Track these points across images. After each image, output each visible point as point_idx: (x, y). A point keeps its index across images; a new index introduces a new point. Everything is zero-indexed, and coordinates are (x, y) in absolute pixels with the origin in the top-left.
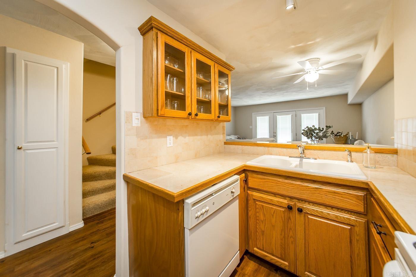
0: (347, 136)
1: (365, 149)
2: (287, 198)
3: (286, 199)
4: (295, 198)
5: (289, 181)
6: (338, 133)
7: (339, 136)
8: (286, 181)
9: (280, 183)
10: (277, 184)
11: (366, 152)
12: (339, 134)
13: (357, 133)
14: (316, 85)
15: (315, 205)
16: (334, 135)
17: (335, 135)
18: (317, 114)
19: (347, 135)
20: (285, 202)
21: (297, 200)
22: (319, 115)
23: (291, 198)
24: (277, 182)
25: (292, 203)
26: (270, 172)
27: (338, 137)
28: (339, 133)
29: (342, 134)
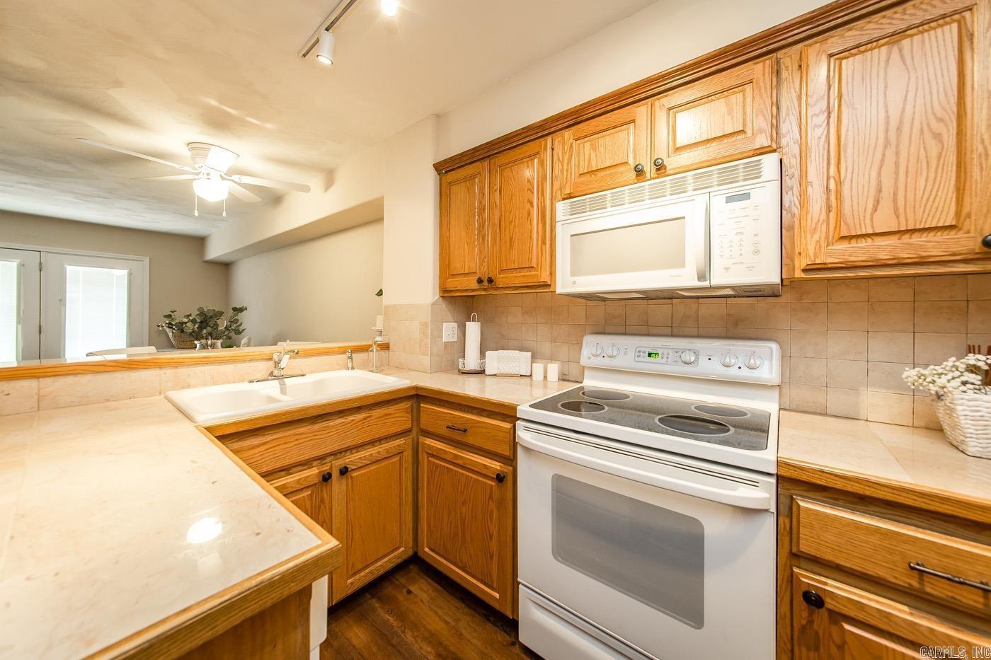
1: (371, 346)
2: (315, 463)
3: (313, 467)
4: (326, 456)
5: (320, 424)
8: (316, 427)
9: (304, 436)
10: (299, 442)
11: (372, 351)
14: (224, 212)
15: (360, 449)
20: (313, 472)
21: (332, 457)
23: (321, 458)
24: (297, 437)
25: (326, 468)
26: (284, 421)
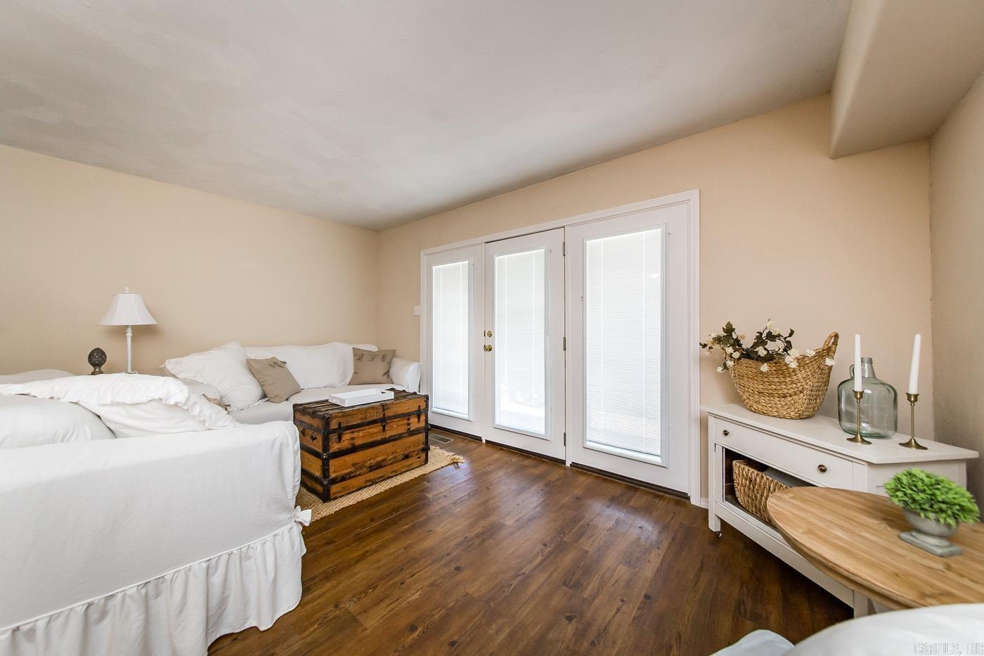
0: (829, 362)
6: (760, 341)
7: (769, 358)
12: (772, 346)
13: (858, 337)
16: (736, 355)
17: (749, 355)
18: (657, 233)
19: (828, 351)
22: (667, 236)
27: (765, 368)
28: (771, 337)
29: (788, 346)
